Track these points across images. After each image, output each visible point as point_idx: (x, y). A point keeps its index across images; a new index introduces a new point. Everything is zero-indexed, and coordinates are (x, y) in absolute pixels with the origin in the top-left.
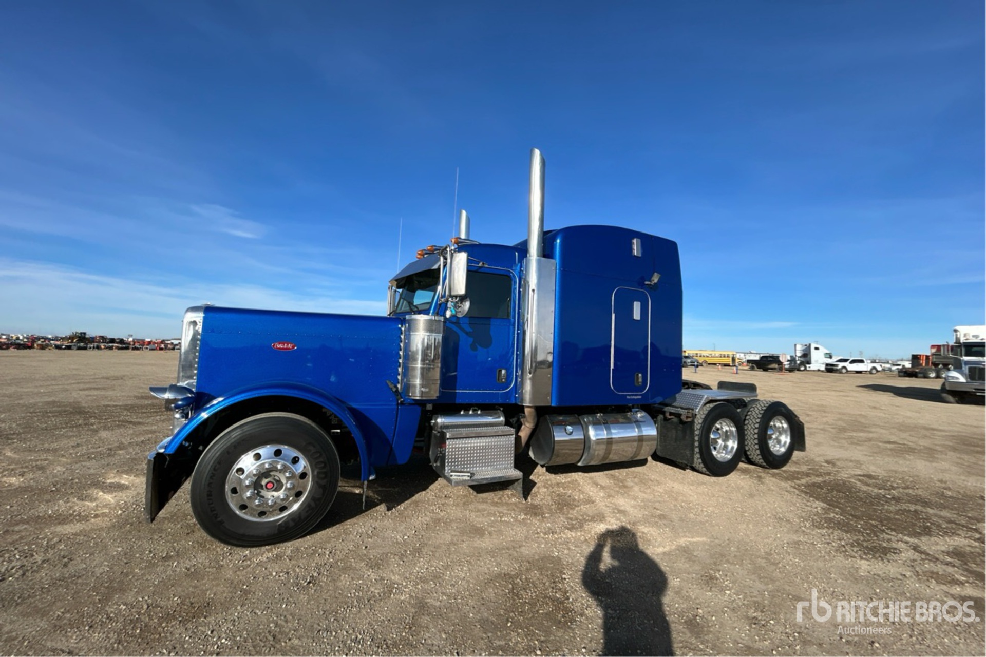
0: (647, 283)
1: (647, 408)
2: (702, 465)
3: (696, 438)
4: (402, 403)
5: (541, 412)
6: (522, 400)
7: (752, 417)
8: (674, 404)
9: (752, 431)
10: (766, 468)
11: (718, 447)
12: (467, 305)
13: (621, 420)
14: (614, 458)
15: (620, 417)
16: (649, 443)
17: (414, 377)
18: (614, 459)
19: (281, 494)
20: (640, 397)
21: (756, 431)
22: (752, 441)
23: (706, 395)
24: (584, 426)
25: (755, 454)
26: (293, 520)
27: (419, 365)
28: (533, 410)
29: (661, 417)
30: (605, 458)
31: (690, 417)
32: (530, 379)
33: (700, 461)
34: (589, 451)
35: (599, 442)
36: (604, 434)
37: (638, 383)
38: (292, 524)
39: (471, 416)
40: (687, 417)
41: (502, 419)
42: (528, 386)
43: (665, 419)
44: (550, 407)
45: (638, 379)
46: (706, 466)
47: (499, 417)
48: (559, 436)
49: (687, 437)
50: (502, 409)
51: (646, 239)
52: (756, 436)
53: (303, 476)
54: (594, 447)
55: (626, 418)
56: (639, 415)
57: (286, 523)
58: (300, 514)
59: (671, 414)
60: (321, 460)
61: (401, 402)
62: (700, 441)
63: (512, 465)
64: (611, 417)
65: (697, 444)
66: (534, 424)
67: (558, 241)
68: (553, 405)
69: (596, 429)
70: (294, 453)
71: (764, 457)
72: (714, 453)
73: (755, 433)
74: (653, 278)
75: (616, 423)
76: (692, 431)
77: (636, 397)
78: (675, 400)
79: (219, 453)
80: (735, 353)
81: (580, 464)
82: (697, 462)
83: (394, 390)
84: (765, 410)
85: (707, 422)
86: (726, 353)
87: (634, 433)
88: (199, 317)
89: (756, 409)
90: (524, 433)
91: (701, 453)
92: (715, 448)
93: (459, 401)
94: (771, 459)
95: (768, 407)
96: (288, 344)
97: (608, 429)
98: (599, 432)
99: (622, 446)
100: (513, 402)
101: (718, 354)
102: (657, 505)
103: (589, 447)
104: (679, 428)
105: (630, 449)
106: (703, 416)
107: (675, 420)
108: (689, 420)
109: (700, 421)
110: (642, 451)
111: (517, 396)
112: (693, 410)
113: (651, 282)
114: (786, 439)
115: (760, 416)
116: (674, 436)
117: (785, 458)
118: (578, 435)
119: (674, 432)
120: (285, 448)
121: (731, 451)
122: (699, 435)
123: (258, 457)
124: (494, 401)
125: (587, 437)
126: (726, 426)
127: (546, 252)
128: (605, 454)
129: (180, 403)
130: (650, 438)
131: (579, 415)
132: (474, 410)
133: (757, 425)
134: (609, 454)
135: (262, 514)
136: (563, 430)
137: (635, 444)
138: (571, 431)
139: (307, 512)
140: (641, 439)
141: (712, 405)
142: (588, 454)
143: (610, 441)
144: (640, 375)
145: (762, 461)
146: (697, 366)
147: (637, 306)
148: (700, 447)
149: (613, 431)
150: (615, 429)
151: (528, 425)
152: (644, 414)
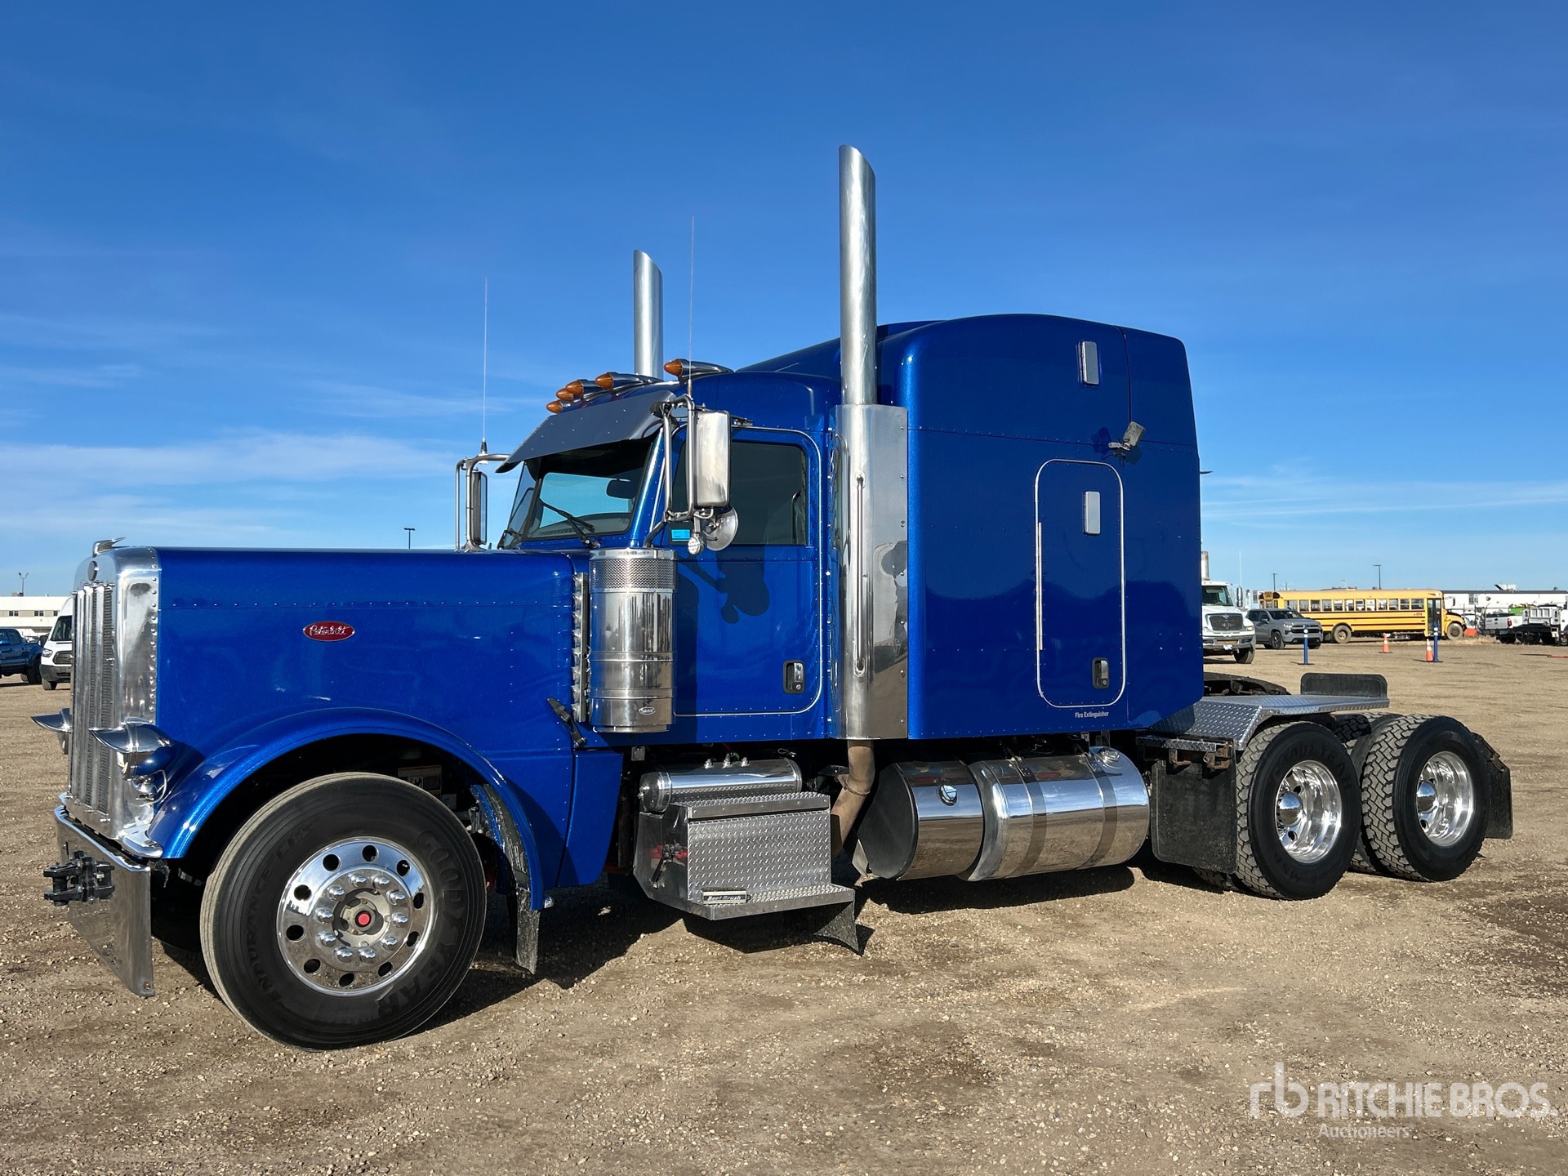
0: (1113, 445)
1: (1123, 741)
2: (1257, 872)
3: (1242, 809)
4: (582, 749)
5: (886, 753)
6: (843, 728)
7: (1380, 757)
8: (1189, 732)
9: (1379, 790)
10: (1418, 880)
11: (1298, 831)
12: (731, 524)
13: (1064, 772)
14: (1050, 860)
15: (1059, 763)
16: (1134, 824)
17: (620, 684)
18: (1049, 862)
19: (382, 936)
20: (1106, 714)
21: (1389, 789)
22: (1379, 815)
23: (1262, 706)
24: (981, 786)
25: (1388, 847)
26: (405, 991)
27: (626, 658)
28: (868, 750)
29: (1159, 766)
30: (1030, 860)
31: (1225, 759)
32: (861, 680)
33: (1252, 862)
34: (993, 843)
35: (1015, 822)
36: (1026, 806)
37: (1101, 680)
38: (402, 1000)
39: (727, 771)
40: (1217, 759)
41: (796, 777)
42: (855, 698)
43: (1171, 770)
44: (904, 742)
45: (1099, 670)
46: (1266, 872)
47: (788, 773)
48: (926, 809)
49: (1220, 808)
50: (793, 754)
51: (1109, 337)
52: (1389, 802)
53: (419, 900)
54: (1003, 833)
55: (1077, 767)
56: (1106, 759)
57: (392, 997)
58: (416, 979)
59: (1182, 755)
60: (452, 865)
61: (582, 744)
62: (1251, 815)
63: (828, 876)
64: (1041, 766)
65: (1242, 822)
66: (871, 784)
67: (910, 359)
68: (910, 738)
69: (1008, 795)
70: (399, 852)
71: (1409, 853)
72: (1290, 847)
73: (1387, 796)
74: (1126, 436)
75: (1054, 780)
76: (1231, 790)
77: (1096, 715)
78: (1191, 720)
79: (261, 856)
80: (1438, 595)
81: (973, 877)
82: (1246, 866)
83: (566, 718)
84: (1410, 739)
85: (1265, 769)
86: (1410, 596)
87: (1093, 801)
88: (150, 574)
89: (1390, 736)
90: (847, 807)
91: (1254, 842)
92: (1292, 835)
93: (703, 737)
94: (1425, 856)
95: (1416, 731)
96: (336, 626)
97: (1036, 793)
98: (1014, 801)
99: (1068, 832)
100: (822, 735)
101: (1384, 597)
102: (1148, 949)
103: (994, 835)
104: (1203, 788)
105: (1087, 838)
106: (1257, 757)
107: (1193, 769)
108: (1224, 765)
109: (1250, 769)
110: (1116, 844)
111: (829, 720)
112: (1230, 741)
113: (1122, 442)
114: (1464, 807)
115: (1397, 753)
116: (1191, 809)
117: (1463, 855)
118: (969, 810)
119: (1191, 798)
120: (380, 844)
121: (1327, 839)
122: (1247, 801)
123: (331, 863)
124: (779, 736)
125: (989, 812)
126: (1314, 778)
127: (884, 392)
128: (1030, 850)
129: (149, 761)
130: (1132, 813)
131: (968, 763)
132: (732, 760)
133: (1390, 776)
134: (1039, 851)
135: (347, 979)
136: (936, 795)
137: (1100, 826)
138: (954, 795)
139: (431, 975)
140: (1111, 816)
141: (1276, 730)
142: (992, 849)
143: (1040, 822)
144: (1104, 663)
145: (1404, 861)
146: (1313, 644)
147: (1092, 501)
148: (1251, 828)
149: (1047, 796)
150: (1051, 792)
151: (854, 787)
152: (1116, 755)
